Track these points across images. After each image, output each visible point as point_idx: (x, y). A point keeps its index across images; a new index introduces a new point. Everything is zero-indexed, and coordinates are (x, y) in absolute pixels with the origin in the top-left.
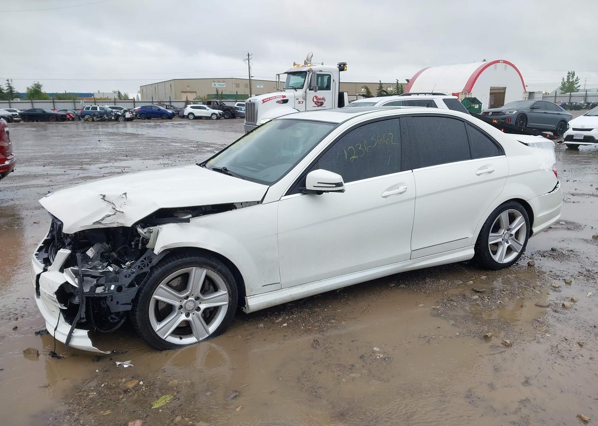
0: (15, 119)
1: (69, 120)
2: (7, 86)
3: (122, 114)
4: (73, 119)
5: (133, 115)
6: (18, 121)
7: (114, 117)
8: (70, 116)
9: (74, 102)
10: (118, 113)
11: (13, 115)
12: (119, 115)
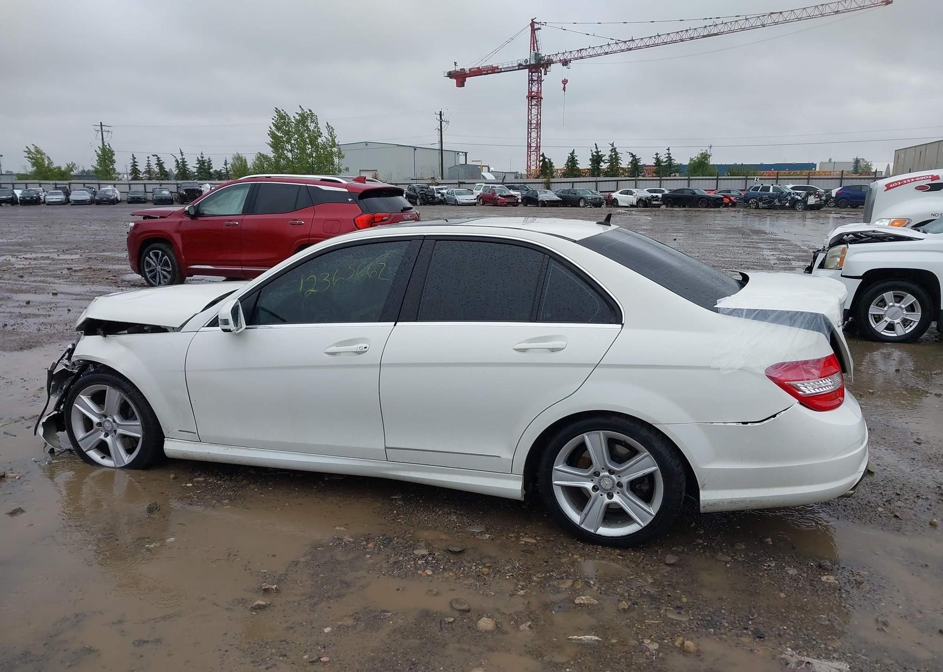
0: (654, 202)
1: (727, 205)
2: (667, 157)
3: (803, 199)
4: (734, 205)
5: (821, 200)
6: (658, 206)
7: (789, 203)
8: (730, 199)
9: (746, 179)
10: (797, 197)
11: (653, 197)
12: (798, 200)
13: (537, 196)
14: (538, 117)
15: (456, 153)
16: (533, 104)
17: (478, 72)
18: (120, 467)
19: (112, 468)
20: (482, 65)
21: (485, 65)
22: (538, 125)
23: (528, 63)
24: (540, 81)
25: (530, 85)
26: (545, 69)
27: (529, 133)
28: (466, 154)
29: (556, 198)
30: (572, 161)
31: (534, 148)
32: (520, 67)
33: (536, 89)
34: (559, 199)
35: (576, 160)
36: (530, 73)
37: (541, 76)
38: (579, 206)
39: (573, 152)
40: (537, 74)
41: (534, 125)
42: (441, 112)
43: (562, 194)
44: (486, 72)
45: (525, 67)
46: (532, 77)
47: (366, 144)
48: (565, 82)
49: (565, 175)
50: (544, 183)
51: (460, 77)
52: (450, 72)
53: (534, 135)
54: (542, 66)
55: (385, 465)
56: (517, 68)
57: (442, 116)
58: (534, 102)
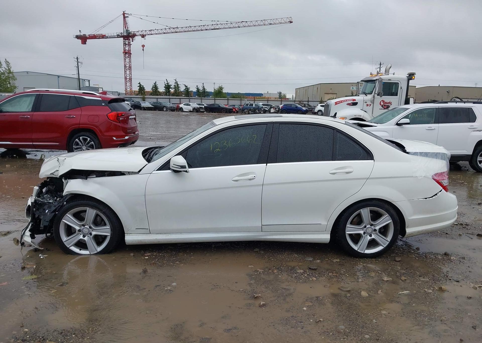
0: (201, 110)
1: (234, 112)
2: (202, 88)
3: (269, 110)
4: (237, 112)
5: (276, 110)
6: (203, 112)
7: (263, 112)
8: (235, 110)
9: (241, 100)
10: (266, 109)
11: (200, 107)
12: (266, 110)
13: (140, 104)
14: (129, 64)
15: (84, 80)
16: (126, 56)
17: (94, 37)
18: (94, 254)
19: (88, 255)
20: (96, 33)
21: (98, 33)
22: (130, 68)
23: (123, 35)
24: (129, 45)
25: (124, 46)
26: (132, 39)
27: (125, 72)
28: (89, 81)
29: (151, 106)
30: (155, 87)
31: (128, 80)
32: (118, 36)
33: (128, 49)
34: (152, 106)
35: (157, 87)
36: (124, 40)
37: (130, 42)
38: (163, 111)
39: (156, 83)
40: (128, 41)
41: (128, 68)
42: (77, 57)
43: (154, 104)
44: (98, 37)
45: (121, 37)
46: (125, 42)
47: (27, 73)
48: (143, 46)
49: (151, 94)
50: (142, 98)
51: (84, 39)
52: (77, 35)
53: (128, 72)
54: (131, 37)
55: (261, 234)
56: (116, 37)
57: (78, 60)
58: (127, 56)
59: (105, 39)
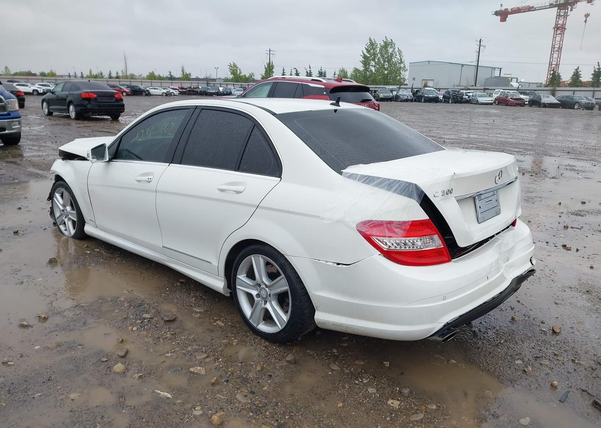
13: (541, 99)
14: (560, 43)
15: (493, 69)
16: (557, 33)
17: (518, 11)
20: (521, 6)
21: (523, 5)
22: (560, 49)
23: (558, 3)
24: (566, 16)
25: (558, 19)
26: (572, 7)
27: (552, 54)
28: (501, 69)
29: (556, 101)
30: (576, 75)
31: (554, 66)
32: (551, 6)
33: (562, 22)
34: (558, 102)
35: (580, 74)
36: (559, 11)
37: (567, 12)
38: (574, 108)
39: (577, 70)
40: (564, 10)
41: (557, 49)
42: (481, 40)
43: (562, 99)
44: (523, 11)
45: (555, 6)
46: (560, 13)
47: (429, 62)
48: (587, 16)
49: (570, 85)
50: (551, 90)
51: (503, 15)
52: (497, 11)
53: (555, 55)
54: (570, 4)
56: (548, 7)
57: (481, 43)
58: (559, 32)
59: (532, 12)
